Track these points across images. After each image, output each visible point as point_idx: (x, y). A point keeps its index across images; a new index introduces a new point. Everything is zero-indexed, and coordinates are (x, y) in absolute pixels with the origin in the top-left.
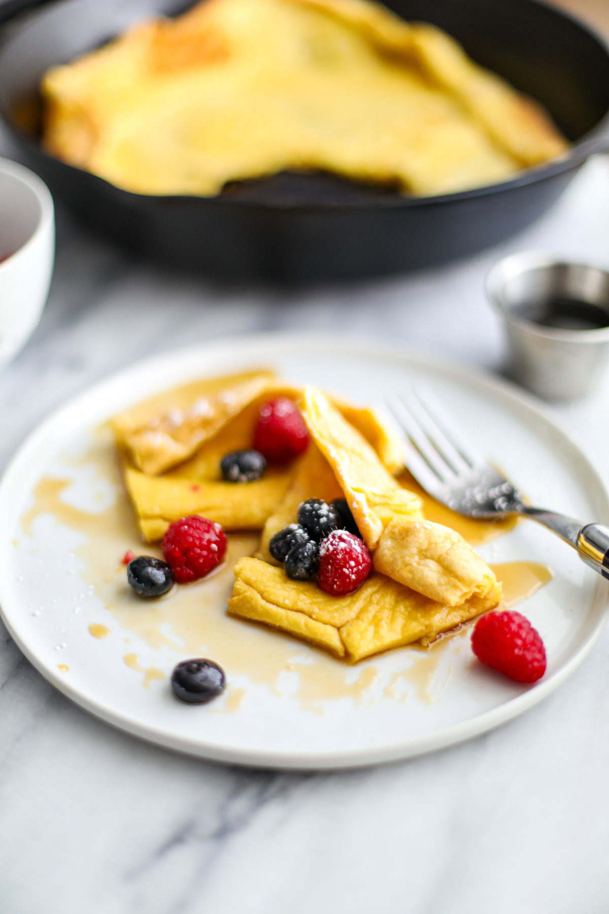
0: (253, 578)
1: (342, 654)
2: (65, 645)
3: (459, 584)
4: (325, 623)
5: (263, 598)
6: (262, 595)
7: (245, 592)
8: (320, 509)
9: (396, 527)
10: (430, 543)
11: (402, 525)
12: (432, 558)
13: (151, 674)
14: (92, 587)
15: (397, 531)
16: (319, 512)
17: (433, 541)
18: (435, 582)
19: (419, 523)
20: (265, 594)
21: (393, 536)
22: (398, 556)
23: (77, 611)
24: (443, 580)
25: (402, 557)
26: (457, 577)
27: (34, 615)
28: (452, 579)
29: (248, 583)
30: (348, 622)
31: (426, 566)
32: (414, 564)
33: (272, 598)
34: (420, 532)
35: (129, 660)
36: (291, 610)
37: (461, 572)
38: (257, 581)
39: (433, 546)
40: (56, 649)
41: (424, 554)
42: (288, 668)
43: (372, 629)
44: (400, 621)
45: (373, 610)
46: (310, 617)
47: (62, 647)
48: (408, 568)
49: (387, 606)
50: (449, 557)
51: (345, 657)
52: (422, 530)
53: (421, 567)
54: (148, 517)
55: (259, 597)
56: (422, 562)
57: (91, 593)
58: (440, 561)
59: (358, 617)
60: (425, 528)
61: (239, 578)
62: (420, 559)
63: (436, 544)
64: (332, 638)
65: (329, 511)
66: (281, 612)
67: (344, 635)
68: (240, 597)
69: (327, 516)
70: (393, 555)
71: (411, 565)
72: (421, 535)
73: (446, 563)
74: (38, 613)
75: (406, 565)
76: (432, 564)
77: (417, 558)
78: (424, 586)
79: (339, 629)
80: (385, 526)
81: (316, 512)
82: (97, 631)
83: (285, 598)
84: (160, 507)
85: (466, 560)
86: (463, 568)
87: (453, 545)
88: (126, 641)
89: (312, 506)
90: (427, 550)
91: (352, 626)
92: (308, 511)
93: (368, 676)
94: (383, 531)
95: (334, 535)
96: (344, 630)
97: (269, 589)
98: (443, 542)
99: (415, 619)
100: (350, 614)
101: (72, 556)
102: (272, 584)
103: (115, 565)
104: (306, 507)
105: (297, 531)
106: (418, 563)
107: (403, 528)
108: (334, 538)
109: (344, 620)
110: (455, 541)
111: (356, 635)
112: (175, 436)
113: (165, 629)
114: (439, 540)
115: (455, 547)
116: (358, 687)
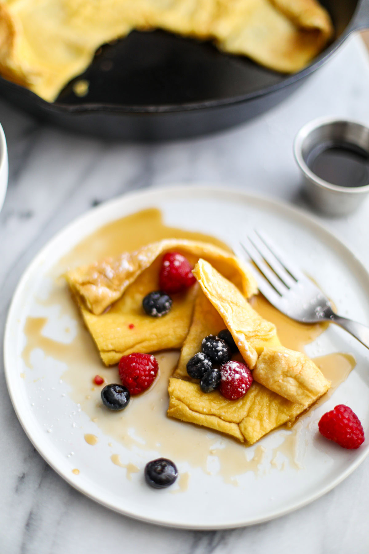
0: (182, 396)
1: (243, 441)
2: (73, 453)
3: (310, 394)
4: (230, 422)
5: (190, 409)
6: (188, 406)
7: (178, 405)
8: (217, 346)
9: (266, 355)
10: (289, 368)
11: (270, 354)
12: (291, 376)
13: (130, 468)
14: (79, 405)
15: (266, 358)
16: (217, 348)
17: (291, 366)
18: (295, 394)
19: (280, 353)
20: (191, 406)
21: (265, 361)
22: (270, 376)
23: (74, 425)
24: (300, 391)
25: (273, 377)
26: (308, 390)
27: (48, 432)
28: (305, 391)
29: (179, 399)
30: (243, 419)
31: (288, 382)
32: (281, 381)
33: (196, 408)
34: (282, 360)
35: (114, 459)
36: (208, 415)
37: (310, 386)
38: (185, 398)
39: (291, 369)
40: (68, 457)
41: (286, 374)
42: (211, 453)
43: (258, 423)
44: (274, 413)
45: (257, 408)
46: (220, 418)
47: (71, 455)
48: (276, 384)
49: (265, 404)
50: (302, 377)
51: (244, 442)
52: (283, 358)
53: (285, 383)
54: (104, 351)
55: (187, 409)
56: (285, 379)
57: (80, 410)
58: (296, 378)
59: (248, 416)
60: (285, 357)
61: (173, 397)
62: (284, 377)
63: (293, 367)
64: (234, 430)
65: (223, 347)
66: (202, 417)
67: (243, 429)
68: (175, 408)
69: (222, 351)
70: (266, 374)
71: (278, 381)
72: (283, 362)
73: (300, 380)
74: (50, 431)
75: (276, 382)
76: (292, 381)
77: (281, 377)
78: (288, 395)
79: (238, 424)
80: (259, 355)
81: (215, 349)
82: (90, 439)
83: (203, 408)
84: (112, 344)
85: (312, 379)
86: (312, 384)
87: (303, 367)
88: (109, 445)
89: (212, 344)
90: (288, 371)
91: (246, 422)
92: (210, 347)
93: (259, 453)
94: (258, 358)
95: (230, 368)
96: (242, 425)
97: (193, 403)
98: (297, 366)
99: (283, 412)
100: (243, 413)
101: (61, 381)
102: (194, 398)
103: (88, 383)
104: (208, 345)
105: (204, 360)
106: (283, 381)
107: (270, 356)
108: (231, 370)
109: (241, 418)
110: (304, 362)
111: (250, 429)
112: (109, 287)
113: (131, 432)
114: (294, 365)
115: (304, 368)
116: (255, 462)
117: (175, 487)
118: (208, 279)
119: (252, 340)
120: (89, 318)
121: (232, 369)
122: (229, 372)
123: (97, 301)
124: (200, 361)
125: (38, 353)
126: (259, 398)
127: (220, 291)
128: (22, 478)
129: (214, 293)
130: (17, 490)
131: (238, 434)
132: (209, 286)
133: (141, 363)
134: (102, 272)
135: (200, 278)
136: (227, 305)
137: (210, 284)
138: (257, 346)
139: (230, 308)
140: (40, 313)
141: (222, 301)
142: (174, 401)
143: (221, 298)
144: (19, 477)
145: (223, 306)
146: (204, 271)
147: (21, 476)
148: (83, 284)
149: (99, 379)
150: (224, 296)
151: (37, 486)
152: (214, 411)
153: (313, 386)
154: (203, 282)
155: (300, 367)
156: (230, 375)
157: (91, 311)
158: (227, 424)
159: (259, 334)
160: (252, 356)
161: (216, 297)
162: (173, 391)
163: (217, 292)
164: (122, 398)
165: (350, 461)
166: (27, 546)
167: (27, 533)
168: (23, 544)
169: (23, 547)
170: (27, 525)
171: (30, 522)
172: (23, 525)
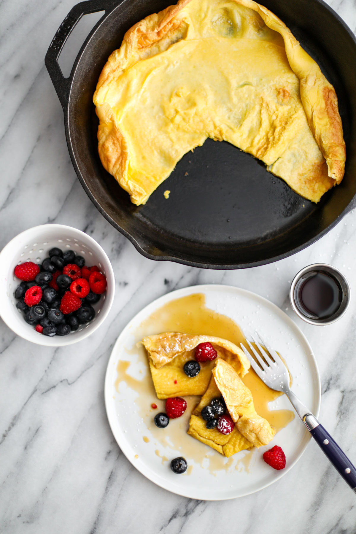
0: (196, 429)
2: (136, 446)
3: (261, 444)
4: (218, 445)
5: (199, 435)
8: (218, 410)
10: (253, 429)
12: (253, 433)
13: (164, 459)
14: (142, 419)
15: (243, 420)
18: (254, 442)
19: (251, 420)
22: (243, 430)
23: (139, 430)
24: (256, 441)
25: (244, 431)
26: (260, 442)
27: (124, 432)
29: (194, 430)
30: (225, 444)
31: (251, 435)
32: (248, 434)
33: (202, 435)
34: (251, 424)
35: (157, 453)
36: (208, 439)
37: (262, 441)
40: (133, 447)
42: (206, 457)
43: (232, 447)
44: (242, 443)
46: (214, 441)
47: (135, 446)
48: (245, 434)
49: (239, 438)
51: (224, 455)
53: (250, 436)
54: (159, 394)
56: (250, 433)
57: (142, 422)
58: (256, 434)
59: (228, 443)
61: (191, 428)
62: (250, 432)
63: (255, 429)
64: (220, 448)
65: (221, 410)
66: (205, 440)
67: (224, 450)
68: (192, 433)
69: (221, 412)
70: (241, 427)
71: (247, 433)
72: (251, 426)
73: (258, 436)
74: (126, 431)
75: (245, 433)
76: (254, 435)
77: (249, 432)
79: (223, 446)
80: (240, 417)
81: (217, 411)
82: (146, 440)
83: (206, 436)
84: (164, 391)
85: (264, 437)
86: (263, 440)
87: (261, 429)
88: (155, 444)
89: (216, 408)
90: (252, 430)
91: (227, 446)
92: (214, 409)
93: (231, 460)
94: (239, 419)
95: (222, 424)
96: (224, 447)
97: (201, 433)
98: (258, 428)
99: (247, 444)
100: (226, 441)
101: (134, 404)
102: (202, 431)
103: (149, 408)
104: (214, 407)
105: (210, 414)
106: (249, 433)
107: (245, 420)
108: (222, 426)
109: (224, 444)
110: (262, 426)
111: (227, 451)
112: (167, 356)
113: (167, 439)
114: (256, 427)
115: (261, 431)
116: (227, 465)
117: (185, 472)
118: (220, 377)
119: (238, 407)
120: (153, 370)
122: (222, 427)
123: (159, 363)
124: (208, 412)
125: (123, 384)
126: (235, 435)
127: (225, 382)
128: (109, 453)
129: (222, 383)
130: (106, 459)
131: (221, 451)
132: (220, 380)
133: (177, 408)
134: (164, 347)
135: (215, 377)
136: (228, 391)
137: (220, 379)
138: (240, 412)
139: (229, 392)
140: (127, 358)
141: (225, 388)
142: (191, 430)
143: (225, 386)
144: (107, 452)
145: (225, 392)
146: (218, 372)
147: (109, 451)
148: (152, 351)
149: (154, 406)
150: (227, 385)
151: (116, 458)
152: (211, 438)
153: (263, 441)
154: (217, 378)
155: (259, 430)
156: (222, 428)
157: (155, 366)
158: (217, 446)
159: (242, 405)
160: (235, 418)
161: (222, 386)
162: (192, 425)
163: (223, 383)
164: (164, 423)
165: (275, 476)
166: (108, 488)
167: (109, 482)
168: (107, 488)
169: (107, 489)
170: (110, 478)
171: (111, 476)
172: (107, 477)
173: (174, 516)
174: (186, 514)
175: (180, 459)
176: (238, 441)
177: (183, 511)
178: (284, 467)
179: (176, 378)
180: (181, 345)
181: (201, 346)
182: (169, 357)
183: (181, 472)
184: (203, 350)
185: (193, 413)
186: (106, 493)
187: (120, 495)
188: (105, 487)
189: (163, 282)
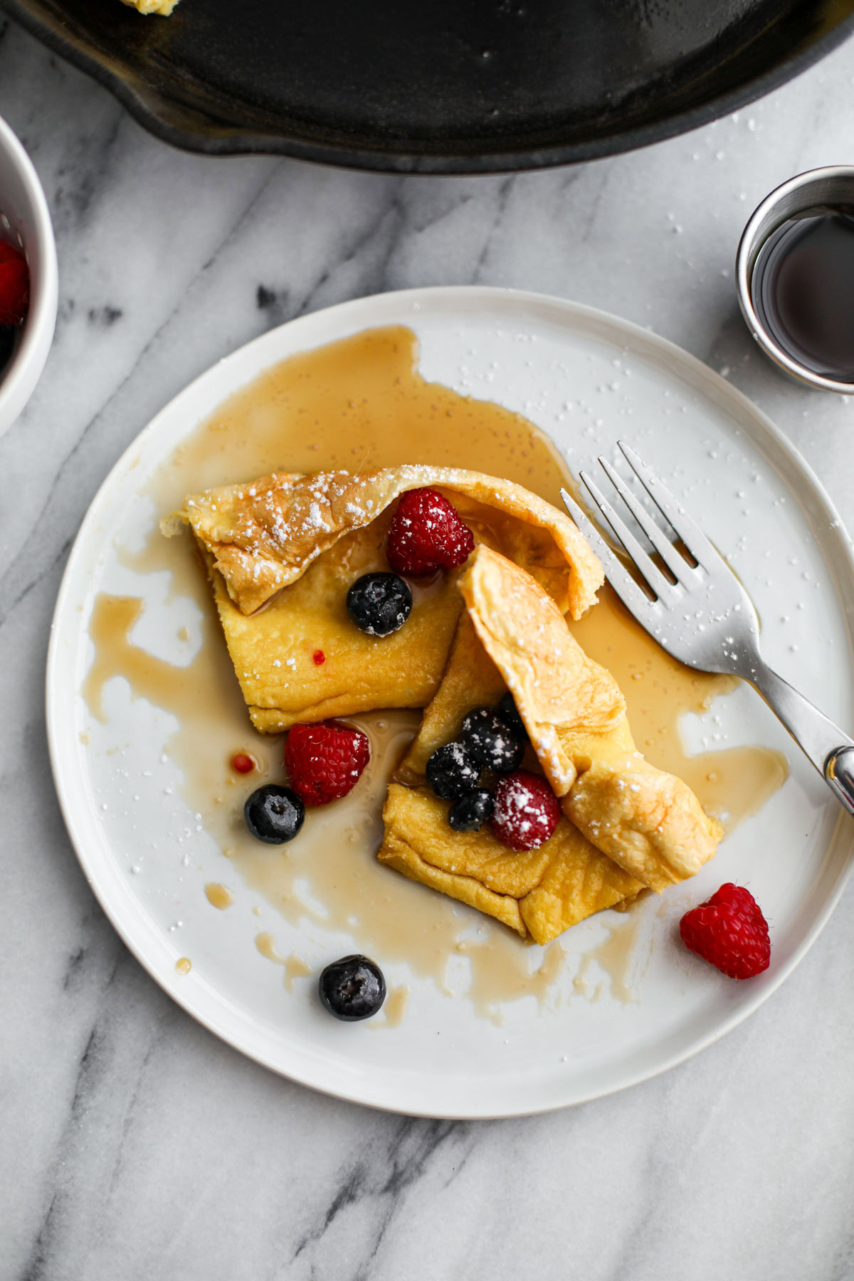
0: (409, 835)
1: (524, 936)
2: (180, 924)
3: (671, 875)
4: (502, 895)
5: (425, 861)
6: (421, 856)
7: (399, 851)
8: (493, 747)
9: (594, 779)
10: (637, 815)
11: (602, 778)
12: (638, 831)
13: (293, 968)
14: (199, 816)
15: (594, 783)
16: (492, 752)
17: (641, 813)
18: (642, 867)
19: (625, 780)
20: (425, 857)
21: (589, 788)
22: (595, 824)
23: (187, 861)
24: (652, 864)
25: (600, 828)
26: (668, 865)
27: (132, 871)
28: (663, 867)
29: (403, 840)
30: (529, 892)
31: (630, 841)
32: (615, 836)
33: (434, 862)
34: (625, 796)
35: (263, 945)
36: (460, 875)
37: (674, 860)
38: (414, 839)
39: (641, 818)
40: (169, 930)
41: (630, 825)
42: (457, 949)
43: (558, 902)
44: (596, 884)
45: (561, 870)
46: (483, 883)
47: (176, 926)
48: (607, 840)
49: (580, 865)
50: (660, 839)
51: (526, 936)
52: (627, 794)
53: (625, 844)
54: (258, 708)
55: (418, 861)
56: (626, 833)
57: (199, 828)
58: (650, 837)
59: (539, 886)
60: (631, 790)
61: (391, 832)
62: (623, 829)
63: (644, 814)
64: (508, 910)
65: (504, 749)
66: (447, 879)
67: (525, 914)
68: (395, 855)
69: (503, 756)
70: (589, 816)
71: (611, 836)
72: (627, 802)
73: (656, 844)
74: (137, 869)
76: (638, 840)
77: (619, 828)
78: (626, 866)
79: (519, 900)
80: (581, 771)
81: (488, 751)
82: (217, 897)
83: (450, 862)
84: (274, 696)
85: (683, 846)
86: (678, 856)
87: (666, 814)
88: (255, 912)
89: (482, 741)
90: (633, 821)
91: (535, 900)
92: (477, 745)
93: (554, 958)
94: (577, 779)
95: (514, 804)
96: (525, 903)
97: (431, 850)
98: (654, 811)
99: (614, 885)
100: (532, 878)
101: (165, 758)
102: (434, 841)
103: (221, 771)
104: (474, 739)
105: (463, 768)
106: (620, 835)
107: (602, 781)
108: (514, 811)
109: (524, 890)
110: (669, 803)
111: (540, 916)
112: (279, 558)
113: (301, 888)
114: (647, 808)
115: (668, 819)
116: (542, 978)
117: (380, 1015)
118: (490, 605)
119: (569, 735)
120: (231, 620)
121: (517, 810)
122: (511, 813)
123: (250, 589)
124: (453, 764)
125: (118, 688)
126: (567, 851)
127: (513, 630)
128: (77, 960)
129: (500, 634)
130: (67, 983)
131: (515, 921)
132: (493, 621)
133: (330, 756)
134: (265, 523)
135: (473, 605)
136: (527, 663)
137: (494, 615)
138: (579, 753)
139: (530, 669)
140: (128, 585)
141: (516, 652)
142: (392, 841)
143: (513, 645)
144: (72, 958)
145: (515, 668)
146: (485, 591)
147: (76, 955)
148: (222, 544)
149: (242, 762)
150: (521, 642)
151: (107, 980)
152: (473, 868)
153: (679, 861)
154: (478, 612)
155: (659, 815)
156: (511, 820)
157: (236, 606)
158: (496, 900)
159: (586, 722)
160: (563, 775)
161: (502, 644)
162: (393, 821)
163: (507, 633)
164: (286, 821)
165: (731, 1003)
166: (83, 1100)
167: (85, 1075)
168: (77, 1097)
169: (76, 1102)
170: (85, 1059)
171: (90, 1052)
172: (76, 1057)
173: (346, 1196)
174: (395, 1184)
175: (355, 963)
176: (579, 874)
177: (380, 1172)
178: (767, 966)
179: (319, 645)
180: (334, 507)
181: (411, 501)
182: (290, 565)
183: (364, 1011)
184: (419, 520)
185: (395, 776)
186: (76, 1118)
187: (128, 1122)
188: (72, 1096)
189: (251, 298)
